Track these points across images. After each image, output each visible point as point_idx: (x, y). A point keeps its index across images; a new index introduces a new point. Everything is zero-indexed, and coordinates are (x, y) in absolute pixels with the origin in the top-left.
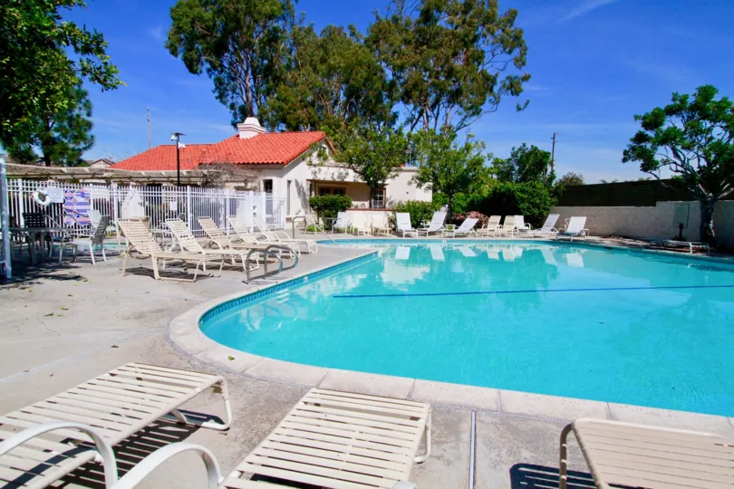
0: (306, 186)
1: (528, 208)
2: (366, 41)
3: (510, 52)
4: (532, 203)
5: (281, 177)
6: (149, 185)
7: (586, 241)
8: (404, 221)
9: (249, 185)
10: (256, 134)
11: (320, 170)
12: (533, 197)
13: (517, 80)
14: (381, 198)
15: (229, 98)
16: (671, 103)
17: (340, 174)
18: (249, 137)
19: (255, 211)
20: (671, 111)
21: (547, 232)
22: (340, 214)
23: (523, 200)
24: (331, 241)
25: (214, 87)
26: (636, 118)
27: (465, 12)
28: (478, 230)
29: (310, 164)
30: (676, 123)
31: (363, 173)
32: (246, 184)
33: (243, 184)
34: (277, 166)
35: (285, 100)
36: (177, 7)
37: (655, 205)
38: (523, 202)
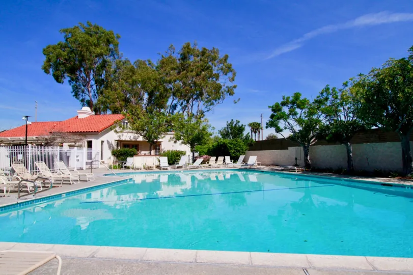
0: (114, 144)
1: (234, 153)
2: (157, 68)
3: (226, 74)
4: (236, 150)
5: (97, 139)
6: (13, 145)
7: (258, 168)
8: (164, 161)
9: (77, 144)
10: (88, 115)
11: (122, 135)
12: (236, 146)
13: (231, 88)
14: (159, 149)
15: (80, 96)
16: (283, 100)
17: (135, 137)
18: (83, 118)
19: (78, 158)
20: (284, 104)
21: (239, 164)
22: (129, 159)
23: (231, 148)
24: (113, 174)
25: (72, 90)
26: (269, 107)
27: (203, 55)
28: (203, 165)
29: (116, 132)
30: (286, 110)
31: (144, 136)
32: (76, 144)
33: (73, 144)
34: (95, 133)
35: (108, 98)
36: (47, 48)
37: (287, 149)
38: (231, 149)
